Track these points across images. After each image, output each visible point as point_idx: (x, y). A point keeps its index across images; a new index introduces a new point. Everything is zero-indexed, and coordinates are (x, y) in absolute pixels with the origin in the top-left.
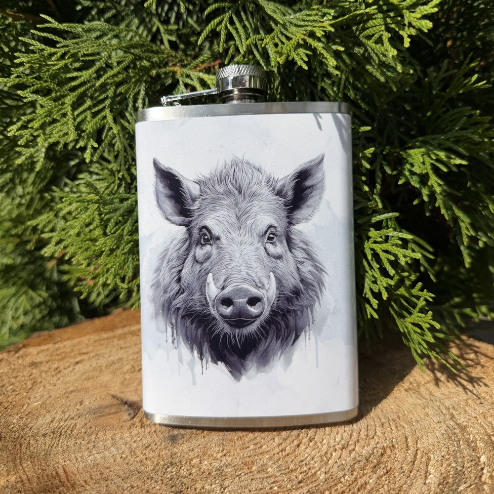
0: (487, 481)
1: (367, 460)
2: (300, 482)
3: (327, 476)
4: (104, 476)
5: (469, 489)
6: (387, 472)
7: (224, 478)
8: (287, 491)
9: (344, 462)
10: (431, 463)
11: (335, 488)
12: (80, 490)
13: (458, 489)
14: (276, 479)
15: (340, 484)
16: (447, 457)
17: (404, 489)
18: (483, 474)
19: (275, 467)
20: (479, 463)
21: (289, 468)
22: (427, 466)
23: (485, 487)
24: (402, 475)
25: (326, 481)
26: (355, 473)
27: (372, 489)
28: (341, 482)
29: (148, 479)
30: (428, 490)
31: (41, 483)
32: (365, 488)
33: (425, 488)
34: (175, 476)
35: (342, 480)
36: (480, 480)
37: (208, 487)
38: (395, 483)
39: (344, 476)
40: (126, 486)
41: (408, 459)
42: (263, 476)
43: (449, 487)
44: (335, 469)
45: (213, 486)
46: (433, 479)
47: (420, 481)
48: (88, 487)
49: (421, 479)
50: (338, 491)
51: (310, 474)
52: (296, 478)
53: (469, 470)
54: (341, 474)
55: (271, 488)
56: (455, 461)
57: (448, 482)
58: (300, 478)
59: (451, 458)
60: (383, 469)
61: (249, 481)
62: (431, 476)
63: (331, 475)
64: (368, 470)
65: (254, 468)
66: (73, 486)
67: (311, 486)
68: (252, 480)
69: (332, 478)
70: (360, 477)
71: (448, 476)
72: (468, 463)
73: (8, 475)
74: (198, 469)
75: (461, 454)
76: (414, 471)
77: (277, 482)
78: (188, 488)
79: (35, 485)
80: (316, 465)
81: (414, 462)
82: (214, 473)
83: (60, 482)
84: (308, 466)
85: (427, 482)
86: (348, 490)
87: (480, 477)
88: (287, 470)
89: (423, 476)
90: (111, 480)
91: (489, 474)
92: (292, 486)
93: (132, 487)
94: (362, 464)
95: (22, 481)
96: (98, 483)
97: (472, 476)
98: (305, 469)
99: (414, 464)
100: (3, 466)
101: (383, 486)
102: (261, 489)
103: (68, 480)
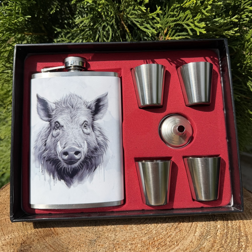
0: (219, 235)
1: (172, 226)
2: (146, 234)
3: (156, 232)
4: (69, 230)
5: (211, 238)
6: (180, 231)
7: (116, 232)
8: (140, 237)
9: (163, 226)
10: (198, 227)
11: (159, 236)
12: (60, 236)
13: (207, 238)
14: (136, 233)
15: (161, 235)
16: (204, 225)
17: (186, 237)
18: (218, 232)
19: (136, 228)
20: (217, 228)
21: (141, 228)
22: (196, 228)
23: (218, 237)
24: (185, 232)
25: (156, 233)
26: (167, 231)
27: (173, 237)
28: (162, 234)
29: (86, 232)
30: (195, 238)
31: (45, 233)
32: (171, 237)
33: (194, 237)
34: (97, 231)
35: (162, 233)
36: (216, 235)
37: (110, 235)
38: (182, 235)
39: (163, 232)
40: (78, 234)
41: (189, 226)
42: (131, 231)
43: (203, 237)
44: (160, 229)
45: (112, 235)
46: (197, 234)
47: (193, 234)
48: (63, 235)
49: (193, 233)
50: (160, 238)
51: (150, 231)
52: (144, 232)
53: (212, 230)
54: (162, 231)
55: (134, 236)
56: (207, 227)
57: (203, 235)
58: (146, 232)
59: (206, 225)
60: (179, 229)
61: (126, 233)
62: (197, 232)
63: (158, 231)
64: (173, 230)
65: (128, 228)
66: (57, 234)
67: (150, 235)
68: (127, 233)
69: (158, 233)
70: (169, 232)
71: (204, 233)
72: (212, 228)
73: (31, 230)
74: (106, 228)
75: (210, 224)
76: (191, 231)
77: (137, 233)
78: (102, 235)
79: (42, 233)
80: (152, 227)
81: (191, 227)
82: (112, 230)
83: (52, 232)
84: (149, 228)
85: (195, 235)
86: (164, 237)
87: (216, 233)
88: (141, 229)
89: (194, 233)
90: (72, 232)
91: (220, 232)
92: (142, 235)
93: (80, 235)
94: (170, 227)
95: (37, 232)
96: (67, 233)
97: (213, 233)
98: (148, 229)
99: (191, 228)
100: (29, 226)
101: (178, 236)
102: (130, 236)
103: (55, 232)
